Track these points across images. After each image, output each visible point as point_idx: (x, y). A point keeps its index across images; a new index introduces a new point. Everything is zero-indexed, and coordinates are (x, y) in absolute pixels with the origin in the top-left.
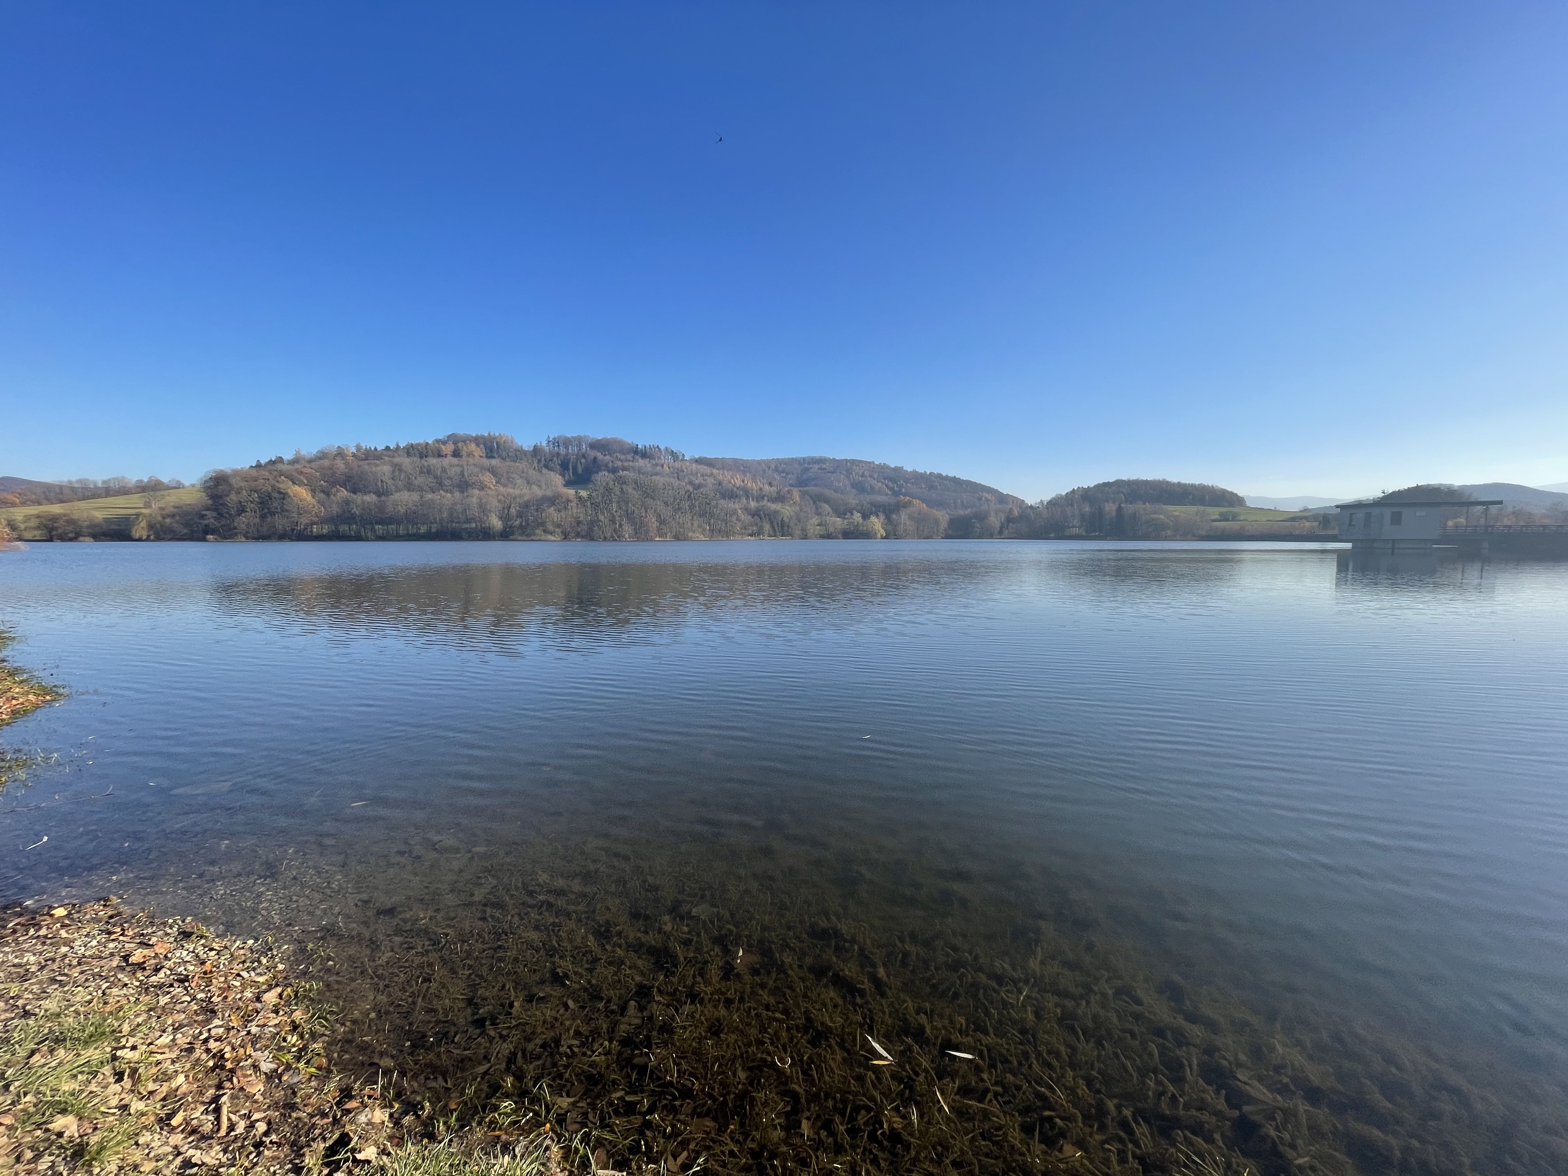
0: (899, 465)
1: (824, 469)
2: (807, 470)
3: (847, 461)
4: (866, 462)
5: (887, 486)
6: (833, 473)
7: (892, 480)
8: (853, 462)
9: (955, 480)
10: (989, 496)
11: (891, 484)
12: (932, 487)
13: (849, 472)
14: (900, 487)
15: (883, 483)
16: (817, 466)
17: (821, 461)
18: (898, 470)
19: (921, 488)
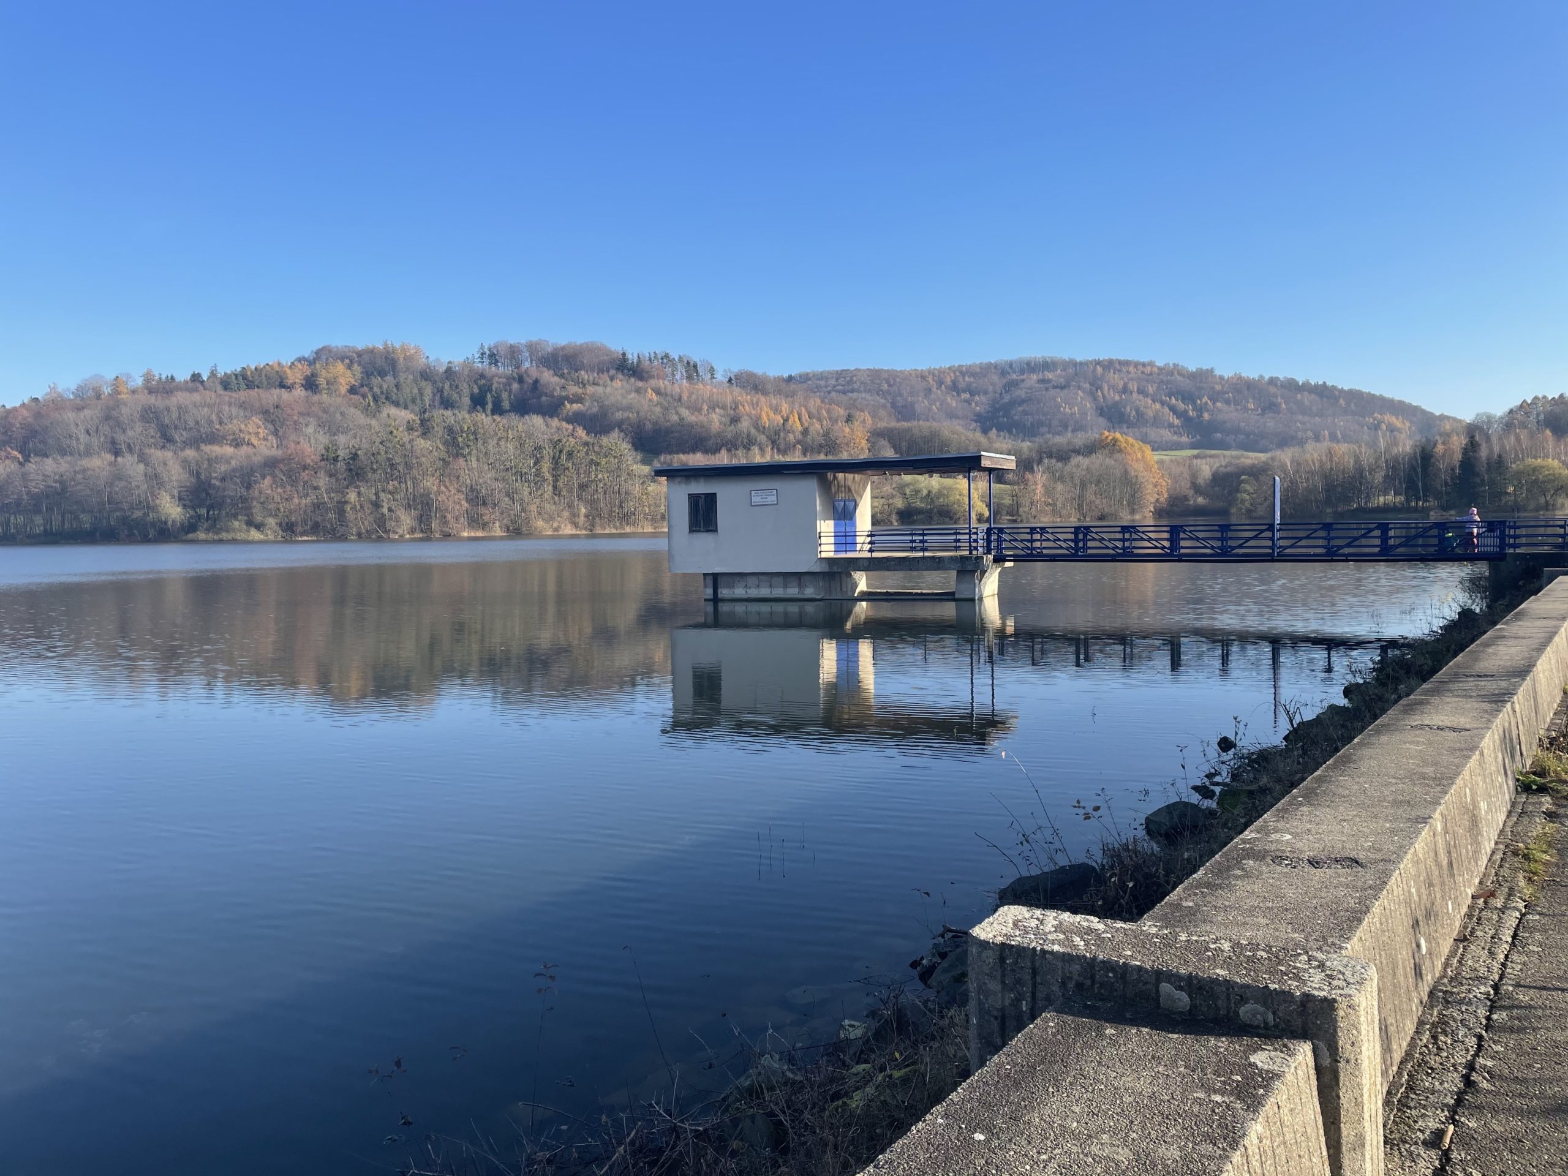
0: (1205, 367)
1: (1049, 381)
2: (1014, 384)
3: (1098, 363)
4: (1136, 365)
5: (1173, 409)
6: (1062, 388)
7: (1188, 397)
8: (1109, 365)
9: (1324, 392)
10: (1397, 423)
11: (1181, 406)
12: (1270, 407)
13: (1096, 385)
14: (1200, 410)
15: (1163, 403)
16: (1034, 377)
17: (1047, 365)
18: (1202, 377)
19: (1246, 409)
